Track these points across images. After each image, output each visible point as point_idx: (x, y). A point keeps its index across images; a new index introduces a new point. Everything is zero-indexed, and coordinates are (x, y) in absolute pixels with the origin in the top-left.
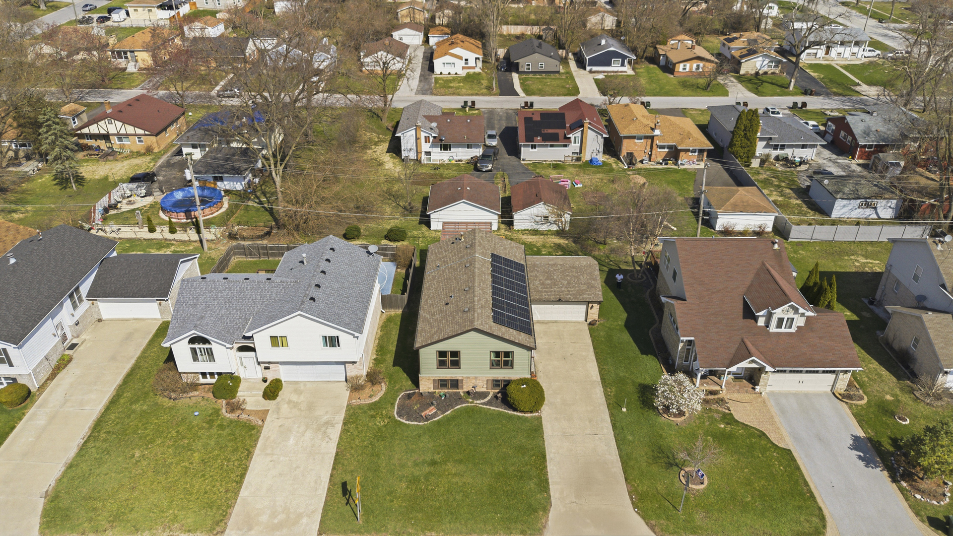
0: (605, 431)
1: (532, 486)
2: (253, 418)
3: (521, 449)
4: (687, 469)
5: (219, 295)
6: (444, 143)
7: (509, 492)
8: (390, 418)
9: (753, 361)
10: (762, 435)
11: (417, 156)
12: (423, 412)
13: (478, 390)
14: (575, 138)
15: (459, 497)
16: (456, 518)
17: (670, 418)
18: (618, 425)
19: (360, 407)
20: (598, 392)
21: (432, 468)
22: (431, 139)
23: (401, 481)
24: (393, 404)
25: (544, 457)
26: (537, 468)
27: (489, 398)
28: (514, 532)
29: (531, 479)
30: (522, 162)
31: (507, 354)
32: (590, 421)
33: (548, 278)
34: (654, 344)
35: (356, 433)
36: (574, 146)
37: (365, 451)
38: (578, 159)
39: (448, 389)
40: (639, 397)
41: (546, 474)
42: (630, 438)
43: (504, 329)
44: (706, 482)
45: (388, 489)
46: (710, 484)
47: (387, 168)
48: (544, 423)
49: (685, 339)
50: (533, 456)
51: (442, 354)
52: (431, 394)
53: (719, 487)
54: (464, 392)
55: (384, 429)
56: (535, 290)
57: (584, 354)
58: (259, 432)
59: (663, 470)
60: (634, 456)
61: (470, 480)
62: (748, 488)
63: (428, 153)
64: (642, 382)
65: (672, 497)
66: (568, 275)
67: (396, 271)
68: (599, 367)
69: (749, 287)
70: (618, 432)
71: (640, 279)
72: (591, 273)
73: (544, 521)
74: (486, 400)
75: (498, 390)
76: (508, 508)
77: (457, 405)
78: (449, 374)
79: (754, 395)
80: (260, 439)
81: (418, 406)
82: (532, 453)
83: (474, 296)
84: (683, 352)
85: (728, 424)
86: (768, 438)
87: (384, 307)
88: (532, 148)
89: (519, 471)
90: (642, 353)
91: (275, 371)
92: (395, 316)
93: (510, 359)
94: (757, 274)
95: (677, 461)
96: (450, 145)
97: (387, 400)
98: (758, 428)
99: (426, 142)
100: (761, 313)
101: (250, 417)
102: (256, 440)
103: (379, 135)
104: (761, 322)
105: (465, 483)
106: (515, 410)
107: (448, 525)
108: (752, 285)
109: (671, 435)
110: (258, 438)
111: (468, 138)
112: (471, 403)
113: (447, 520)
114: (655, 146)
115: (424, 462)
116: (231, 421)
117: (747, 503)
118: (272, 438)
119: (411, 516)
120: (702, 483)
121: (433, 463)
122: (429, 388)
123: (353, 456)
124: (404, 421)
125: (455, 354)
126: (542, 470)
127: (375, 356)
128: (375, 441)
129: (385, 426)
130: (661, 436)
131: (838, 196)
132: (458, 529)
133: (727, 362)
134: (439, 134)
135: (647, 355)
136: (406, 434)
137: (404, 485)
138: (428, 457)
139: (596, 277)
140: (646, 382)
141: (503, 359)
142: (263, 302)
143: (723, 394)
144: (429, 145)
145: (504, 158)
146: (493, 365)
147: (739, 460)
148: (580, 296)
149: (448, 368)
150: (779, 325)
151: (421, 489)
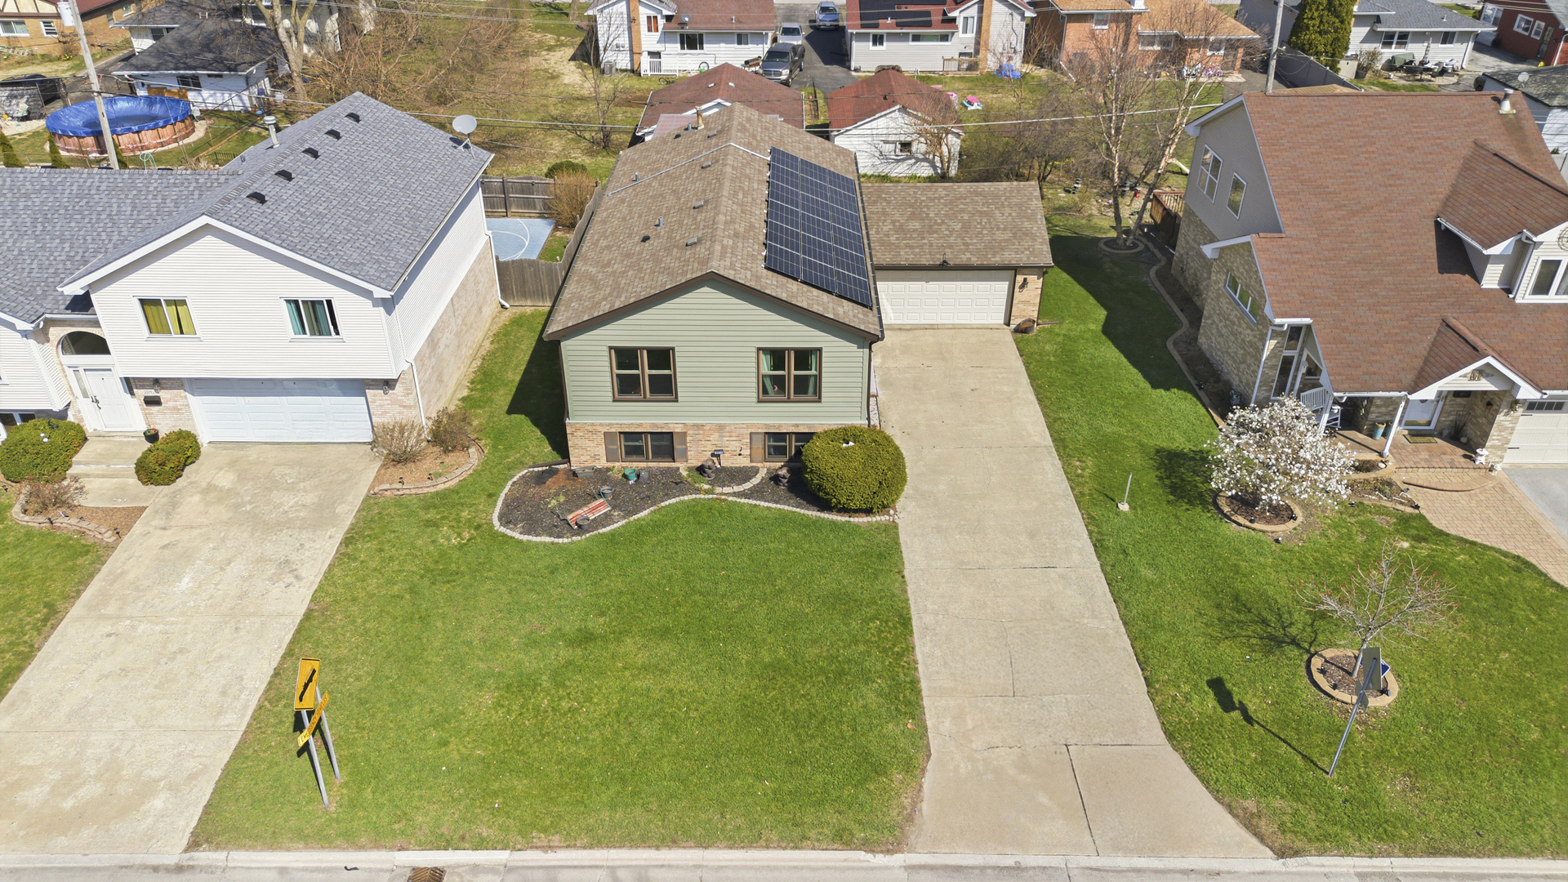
0: (1076, 557)
1: (872, 699)
2: (92, 526)
3: (841, 602)
4: (1329, 653)
5: (21, 205)
6: (687, 30)
7: (804, 716)
8: (478, 527)
9: (1482, 372)
10: (1523, 566)
11: (632, 60)
12: (570, 511)
13: (727, 461)
14: (966, 19)
15: (648, 730)
16: (634, 794)
17: (1255, 525)
18: (1110, 542)
19: (399, 502)
20: (1050, 472)
21: (579, 652)
22: (661, 22)
23: (480, 686)
24: (492, 496)
25: (905, 622)
26: (885, 650)
27: (756, 481)
28: (812, 834)
29: (868, 681)
30: (854, 73)
31: (804, 357)
32: (1032, 536)
33: (913, 217)
34: (1184, 367)
35: (373, 564)
36: (963, 39)
37: (389, 608)
38: (972, 67)
39: (647, 460)
40: (1160, 479)
41: (912, 666)
42: (1148, 573)
43: (794, 286)
44: (1394, 686)
45: (439, 710)
46: (1405, 694)
47: (566, 82)
48: (903, 538)
49: (1287, 322)
50: (872, 619)
51: (625, 357)
52: (601, 475)
53: (1434, 700)
54: (690, 469)
55: (456, 554)
56: (882, 242)
57: (1006, 389)
58: (101, 561)
59: (1258, 656)
60: (1166, 620)
61: (689, 685)
62: (1523, 704)
63: (655, 54)
64: (1164, 445)
65: (1298, 732)
66: (963, 211)
67: (552, 235)
68: (1045, 415)
69: (1448, 199)
70: (1110, 559)
71: (1129, 248)
72: (1020, 205)
73: (907, 802)
74: (748, 486)
75: (779, 464)
76: (797, 762)
77: (668, 496)
78: (646, 416)
79: (1472, 473)
80: (98, 577)
81: (562, 499)
82: (871, 611)
83: (717, 214)
84: (1273, 367)
85: (1419, 539)
86: (1540, 573)
87: (505, 291)
88: (875, 43)
89: (832, 659)
90: (1155, 386)
91: (176, 409)
92: (532, 315)
93: (813, 372)
94: (1467, 168)
95: (1293, 631)
96: (701, 36)
97: (481, 486)
98: (1503, 548)
99: (650, 30)
100: (1496, 250)
101: (84, 524)
102: (85, 583)
103: (559, 36)
104: (1492, 278)
105: (670, 691)
106: (825, 505)
107: (605, 814)
108: (1455, 190)
109: (1263, 566)
110: (92, 576)
111: (738, 21)
112: (707, 492)
113: (604, 797)
114: (1133, 39)
115: (559, 634)
116: (29, 534)
117: (1534, 747)
118: (131, 576)
119: (496, 786)
120: (1384, 691)
121: (585, 638)
122: (595, 457)
123: (354, 622)
124: (517, 535)
125: (662, 357)
126: (900, 655)
127: (465, 393)
128: (426, 582)
129: (461, 547)
130: (1236, 569)
131: (1555, 103)
132: (637, 824)
133: (1408, 378)
134: (679, 10)
135: (1167, 389)
136: (516, 566)
137: (488, 698)
138: (571, 624)
139: (1034, 214)
140: (1173, 446)
141: (794, 372)
142: (138, 221)
143: (1388, 470)
144: (656, 36)
145: (816, 68)
146: (765, 392)
147: (1476, 628)
148: (994, 255)
149: (645, 400)
150: (1542, 287)
151: (537, 709)
